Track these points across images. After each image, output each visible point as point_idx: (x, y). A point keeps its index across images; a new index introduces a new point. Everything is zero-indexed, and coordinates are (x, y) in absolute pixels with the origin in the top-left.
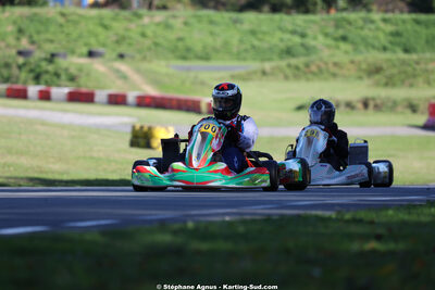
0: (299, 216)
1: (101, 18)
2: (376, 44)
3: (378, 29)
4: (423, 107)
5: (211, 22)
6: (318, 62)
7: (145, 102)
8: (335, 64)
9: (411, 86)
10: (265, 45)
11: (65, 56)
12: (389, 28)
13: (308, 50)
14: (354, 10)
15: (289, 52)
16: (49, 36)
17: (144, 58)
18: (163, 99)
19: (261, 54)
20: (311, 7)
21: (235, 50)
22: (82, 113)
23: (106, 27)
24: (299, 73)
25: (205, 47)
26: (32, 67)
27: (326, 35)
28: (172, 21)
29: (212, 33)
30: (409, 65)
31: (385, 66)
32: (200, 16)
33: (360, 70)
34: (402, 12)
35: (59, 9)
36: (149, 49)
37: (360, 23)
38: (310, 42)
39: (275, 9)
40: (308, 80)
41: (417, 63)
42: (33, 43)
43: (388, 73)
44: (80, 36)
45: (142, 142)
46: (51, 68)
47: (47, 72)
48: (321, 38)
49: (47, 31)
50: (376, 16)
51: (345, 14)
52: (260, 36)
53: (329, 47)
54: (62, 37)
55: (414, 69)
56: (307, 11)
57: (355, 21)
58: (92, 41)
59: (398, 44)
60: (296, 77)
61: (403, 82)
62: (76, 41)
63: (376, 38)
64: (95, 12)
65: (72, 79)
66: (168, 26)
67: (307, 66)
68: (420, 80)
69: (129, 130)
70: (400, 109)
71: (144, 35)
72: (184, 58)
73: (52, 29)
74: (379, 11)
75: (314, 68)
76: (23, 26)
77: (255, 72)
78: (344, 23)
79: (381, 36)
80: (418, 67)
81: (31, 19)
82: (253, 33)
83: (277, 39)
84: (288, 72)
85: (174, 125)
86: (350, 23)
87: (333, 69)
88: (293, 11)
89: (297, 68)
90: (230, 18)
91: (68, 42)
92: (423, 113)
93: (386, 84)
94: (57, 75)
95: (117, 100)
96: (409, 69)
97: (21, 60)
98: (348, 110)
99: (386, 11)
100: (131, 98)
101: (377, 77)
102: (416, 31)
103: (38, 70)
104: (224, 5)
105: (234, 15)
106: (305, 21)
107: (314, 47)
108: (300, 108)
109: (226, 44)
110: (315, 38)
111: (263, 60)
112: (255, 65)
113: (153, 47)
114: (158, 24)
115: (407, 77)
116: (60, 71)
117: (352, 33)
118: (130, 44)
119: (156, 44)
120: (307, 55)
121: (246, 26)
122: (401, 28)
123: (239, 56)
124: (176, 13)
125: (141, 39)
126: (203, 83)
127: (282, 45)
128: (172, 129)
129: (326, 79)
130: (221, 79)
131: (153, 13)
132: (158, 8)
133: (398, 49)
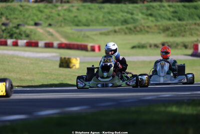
1: (39, 7)
2: (166, 17)
3: (167, 10)
4: (190, 46)
5: (90, 8)
6: (140, 26)
7: (61, 46)
8: (148, 27)
9: (183, 36)
10: (115, 19)
11: (24, 25)
12: (172, 9)
13: (135, 20)
15: (126, 22)
16: (15, 16)
17: (61, 26)
18: (70, 44)
19: (112, 22)
21: (101, 21)
22: (33, 52)
23: (41, 12)
24: (131, 31)
25: (87, 20)
26: (9, 30)
27: (143, 13)
28: (71, 8)
29: (90, 14)
30: (182, 26)
31: (171, 27)
32: (84, 6)
33: (159, 29)
34: (177, 2)
35: (19, 3)
36: (62, 22)
37: (158, 7)
38: (135, 17)
40: (136, 34)
41: (186, 25)
42: (8, 19)
43: (173, 30)
44: (29, 16)
45: (65, 65)
46: (17, 31)
47: (15, 33)
48: (140, 15)
49: (14, 13)
50: (166, 4)
51: (151, 4)
53: (144, 19)
54: (21, 16)
55: (185, 29)
56: (133, 3)
57: (156, 6)
58: (35, 18)
59: (176, 17)
60: (130, 33)
61: (180, 34)
62: (28, 18)
63: (166, 14)
64: (36, 5)
65: (28, 36)
66: (69, 11)
67: (135, 28)
68: (188, 33)
70: (179, 47)
71: (59, 15)
72: (77, 25)
73: (17, 12)
75: (138, 29)
76: (3, 12)
77: (111, 31)
78: (151, 8)
79: (168, 13)
80: (187, 28)
81: (7, 8)
82: (109, 13)
83: (120, 16)
84: (127, 31)
86: (153, 7)
87: (148, 30)
88: (127, 2)
89: (130, 29)
90: (99, 6)
91: (24, 19)
92: (190, 49)
93: (172, 36)
94: (20, 34)
95: (49, 45)
96: (183, 28)
97: (4, 28)
98: (156, 48)
100: (56, 44)
101: (167, 32)
102: (184, 11)
103: (11, 32)
106: (133, 7)
107: (137, 19)
108: (133, 47)
109: (97, 18)
110: (137, 15)
111: (115, 26)
112: (111, 28)
114: (65, 10)
115: (181, 32)
116: (22, 33)
117: (155, 12)
118: (52, 19)
119: (65, 19)
120: (134, 23)
121: (106, 10)
122: (177, 9)
123: (103, 24)
124: (73, 4)
125: (57, 17)
126: (88, 37)
127: (122, 19)
128: (78, 59)
129: (144, 34)
130: (96, 35)
131: (63, 4)
132: (65, 2)
133: (176, 19)
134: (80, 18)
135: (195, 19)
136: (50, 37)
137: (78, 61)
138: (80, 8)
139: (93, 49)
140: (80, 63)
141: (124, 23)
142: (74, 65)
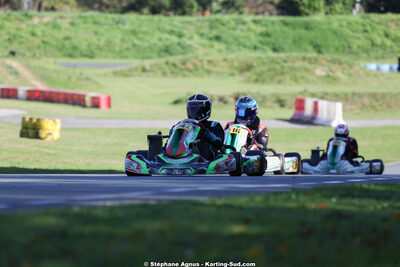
0: (174, 202)
2: (247, 43)
3: (249, 29)
4: (291, 102)
5: (96, 23)
6: (193, 60)
7: (34, 96)
8: (210, 62)
9: (279, 82)
10: (145, 44)
12: (260, 29)
13: (184, 48)
14: (227, 13)
15: (167, 50)
17: (34, 55)
18: (51, 93)
19: (141, 52)
20: (187, 9)
21: (117, 49)
24: (177, 70)
25: (89, 45)
27: (202, 35)
28: (59, 21)
29: (96, 33)
30: (277, 63)
31: (255, 64)
32: (85, 18)
33: (232, 67)
34: (271, 14)
36: (39, 47)
37: (233, 24)
38: (189, 42)
39: (155, 11)
40: (184, 76)
41: (285, 61)
43: (258, 70)
45: (31, 132)
48: (196, 38)
50: (248, 18)
51: (218, 16)
52: (140, 35)
53: (203, 46)
55: (283, 67)
56: (184, 13)
57: (229, 22)
59: (267, 44)
60: (174, 74)
61: (272, 79)
63: (248, 38)
66: (56, 26)
67: (184, 64)
68: (288, 77)
69: (20, 121)
70: (268, 103)
71: (33, 34)
72: (71, 56)
74: (250, 13)
77: (136, 69)
78: (218, 24)
79: (252, 36)
80: (285, 65)
82: (134, 33)
83: (156, 39)
84: (167, 69)
85: (60, 117)
86: (223, 24)
87: (207, 67)
88: (171, 13)
89: (174, 65)
90: (113, 19)
92: (290, 108)
93: (257, 81)
95: (8, 94)
96: (278, 67)
98: (221, 103)
99: (257, 14)
100: (22, 92)
101: (248, 74)
102: (284, 32)
104: (108, 7)
105: (117, 16)
106: (182, 22)
107: (190, 46)
108: (176, 102)
109: (109, 43)
110: (191, 38)
111: (143, 58)
112: (136, 63)
113: (42, 45)
114: (47, 24)
115: (276, 74)
117: (225, 33)
118: (21, 43)
119: (44, 42)
120: (182, 54)
121: (128, 27)
122: (270, 29)
123: (121, 54)
124: (63, 14)
125: (30, 38)
126: (88, 79)
127: (161, 45)
128: (58, 121)
129: (201, 76)
130: (105, 75)
131: (43, 13)
132: (47, 9)
133: (268, 48)
134: (75, 42)
135: (306, 50)
136: (11, 78)
137: (58, 126)
138: (77, 21)
139: (96, 104)
140: (62, 129)
141: (163, 54)
142: (50, 134)
